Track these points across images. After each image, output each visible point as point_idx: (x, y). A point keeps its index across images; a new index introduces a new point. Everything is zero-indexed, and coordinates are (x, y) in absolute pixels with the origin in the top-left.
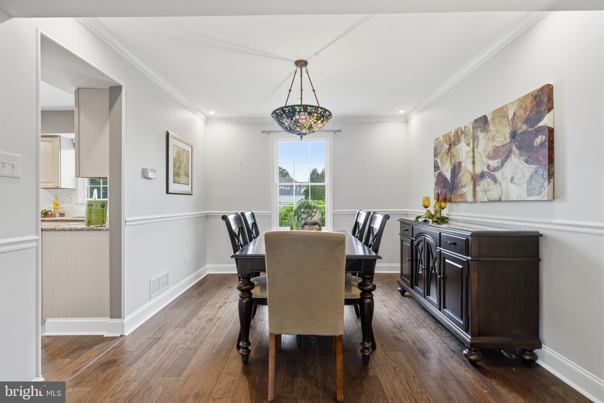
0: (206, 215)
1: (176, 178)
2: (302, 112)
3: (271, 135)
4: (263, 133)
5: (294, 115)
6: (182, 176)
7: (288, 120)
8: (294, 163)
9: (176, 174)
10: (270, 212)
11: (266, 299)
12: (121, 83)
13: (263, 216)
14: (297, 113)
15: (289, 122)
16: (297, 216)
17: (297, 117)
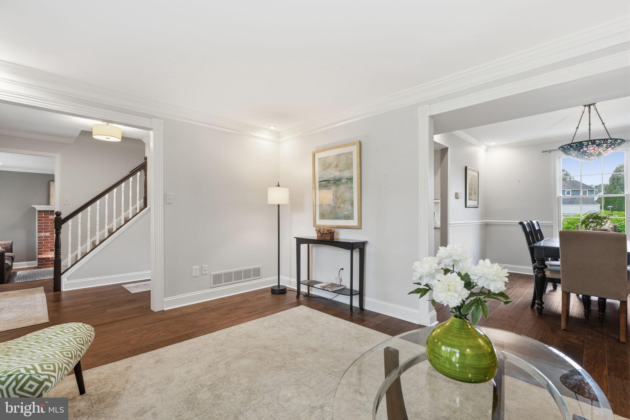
0: (486, 223)
1: (470, 197)
2: (590, 145)
3: (552, 153)
4: (544, 153)
5: (582, 148)
6: (473, 195)
7: (575, 152)
8: (581, 176)
9: (470, 194)
10: (552, 222)
11: (560, 279)
12: (447, 146)
13: (546, 226)
14: (584, 147)
15: (576, 154)
16: (585, 224)
17: (585, 149)
